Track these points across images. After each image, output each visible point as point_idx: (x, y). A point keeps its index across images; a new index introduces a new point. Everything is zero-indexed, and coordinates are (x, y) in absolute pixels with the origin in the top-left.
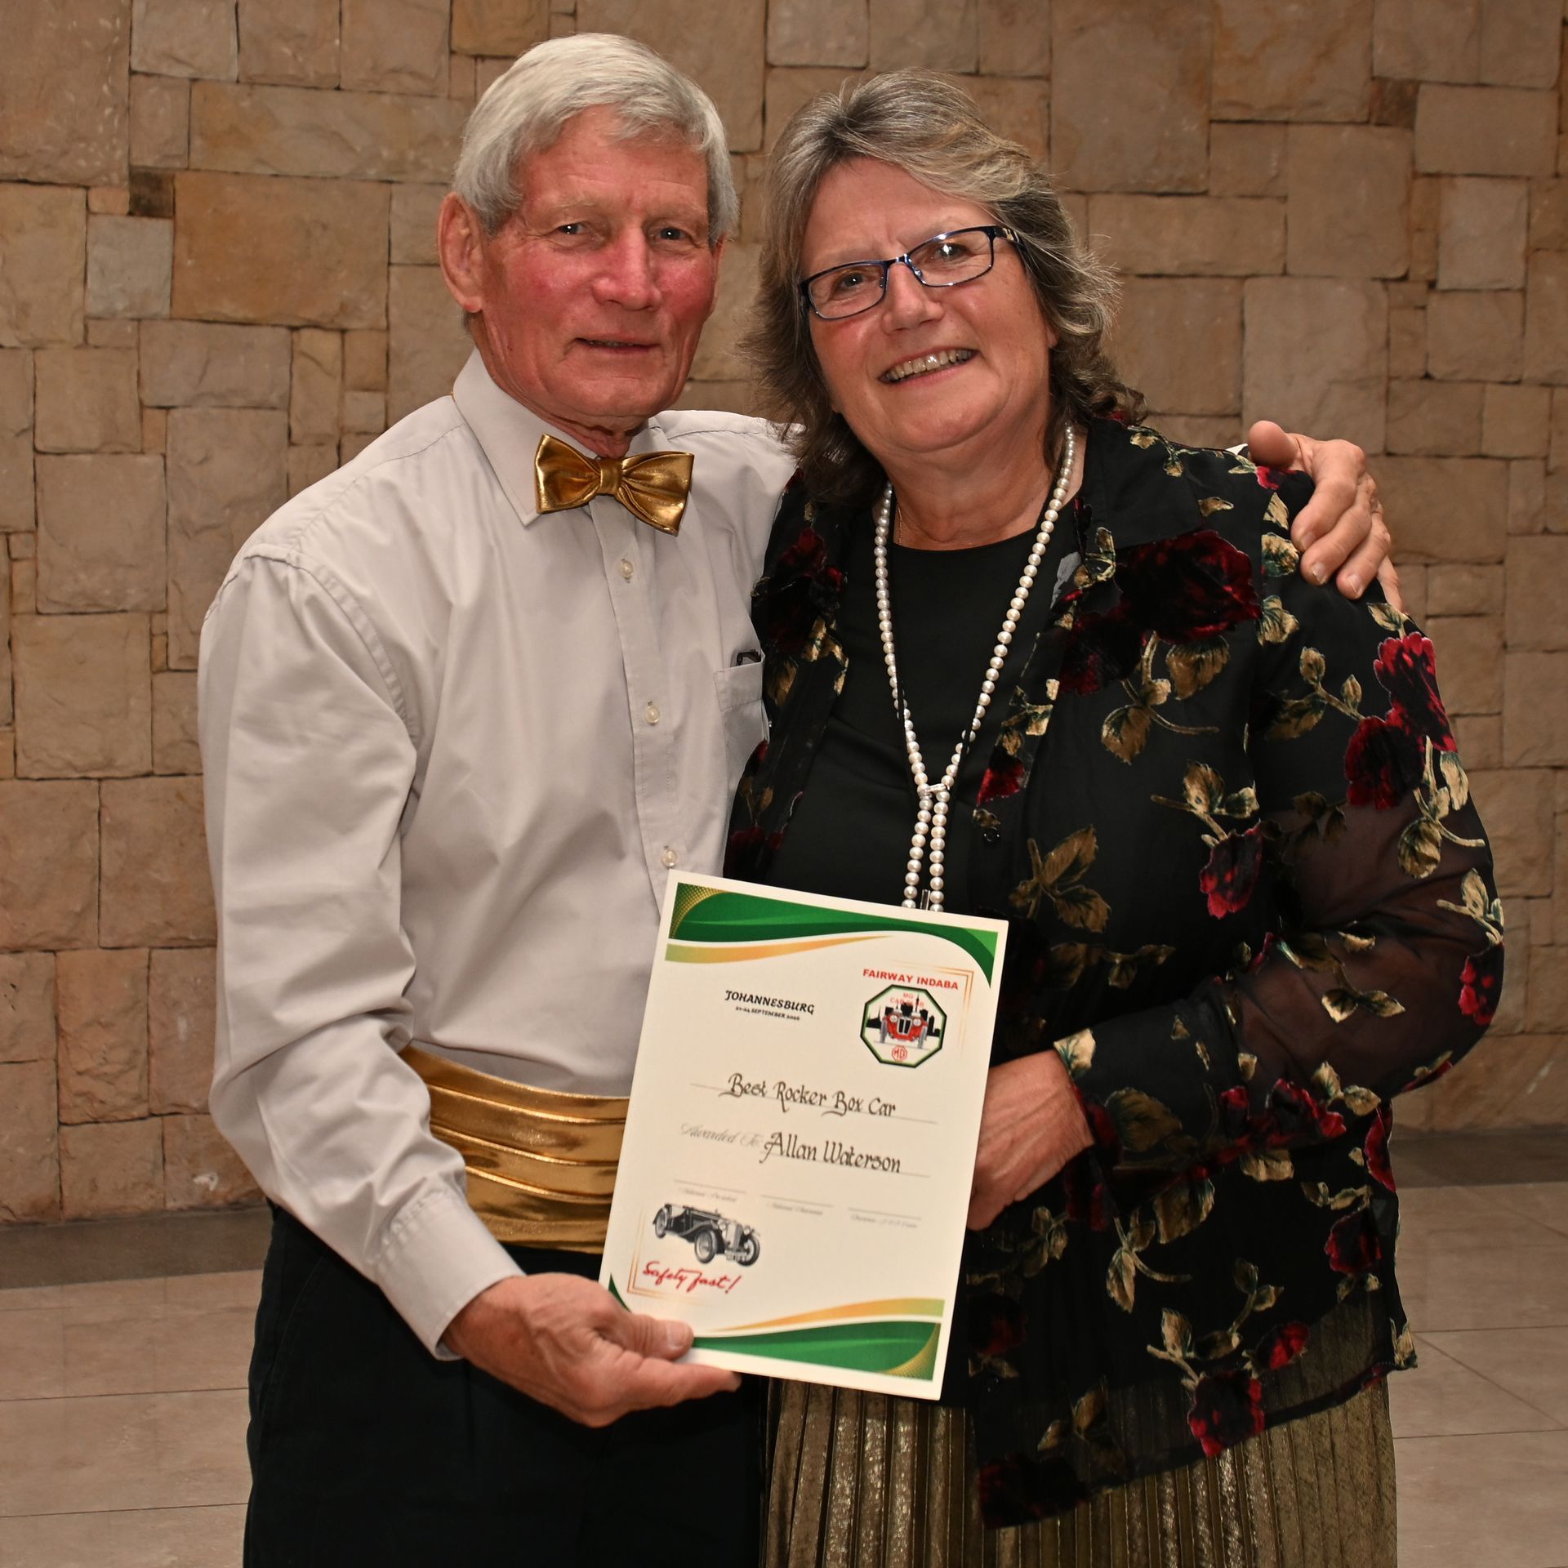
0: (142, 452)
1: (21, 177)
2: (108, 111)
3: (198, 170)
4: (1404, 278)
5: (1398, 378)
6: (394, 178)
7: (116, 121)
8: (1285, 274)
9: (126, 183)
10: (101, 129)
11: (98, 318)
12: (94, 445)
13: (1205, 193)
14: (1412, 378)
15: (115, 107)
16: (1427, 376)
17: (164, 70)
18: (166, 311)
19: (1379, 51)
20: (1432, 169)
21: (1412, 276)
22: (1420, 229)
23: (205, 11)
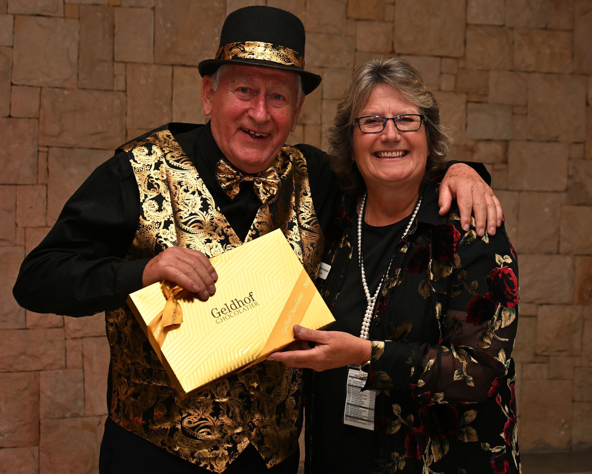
1: (183, 63)
6: (325, 65)
23: (254, 1)
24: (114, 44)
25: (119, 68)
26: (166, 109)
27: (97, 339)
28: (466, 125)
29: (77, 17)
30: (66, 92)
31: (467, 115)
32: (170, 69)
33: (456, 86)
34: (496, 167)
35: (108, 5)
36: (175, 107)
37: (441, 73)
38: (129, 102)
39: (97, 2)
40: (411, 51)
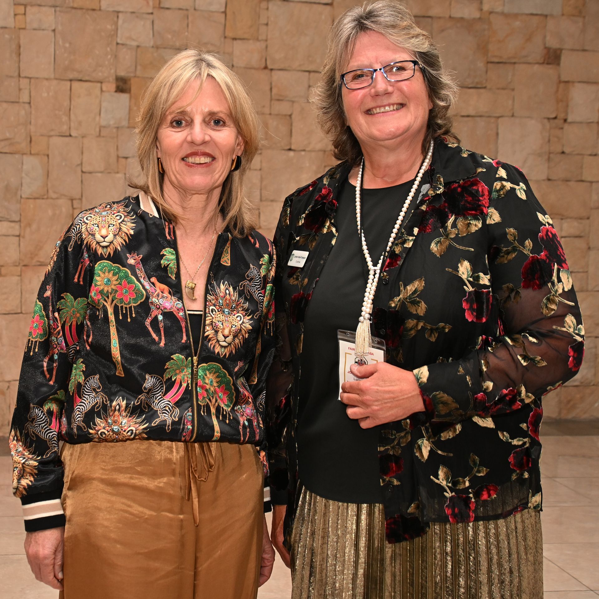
0: (118, 173)
1: (80, 78)
2: (109, 57)
3: (138, 77)
4: (555, 118)
5: (553, 153)
7: (112, 61)
8: (513, 116)
9: (114, 81)
10: (107, 63)
11: (104, 127)
12: (102, 169)
13: (485, 88)
14: (558, 153)
15: (112, 55)
16: (563, 153)
17: (128, 43)
18: (127, 125)
19: (548, 38)
20: (566, 80)
21: (558, 117)
22: (562, 101)
23: (142, 23)
24: (19, 62)
25: (24, 83)
26: (65, 119)
27: (6, 316)
32: (68, 83)
35: (15, 27)
36: (73, 117)
37: (309, 86)
38: (33, 112)
39: (4, 25)
40: (282, 66)
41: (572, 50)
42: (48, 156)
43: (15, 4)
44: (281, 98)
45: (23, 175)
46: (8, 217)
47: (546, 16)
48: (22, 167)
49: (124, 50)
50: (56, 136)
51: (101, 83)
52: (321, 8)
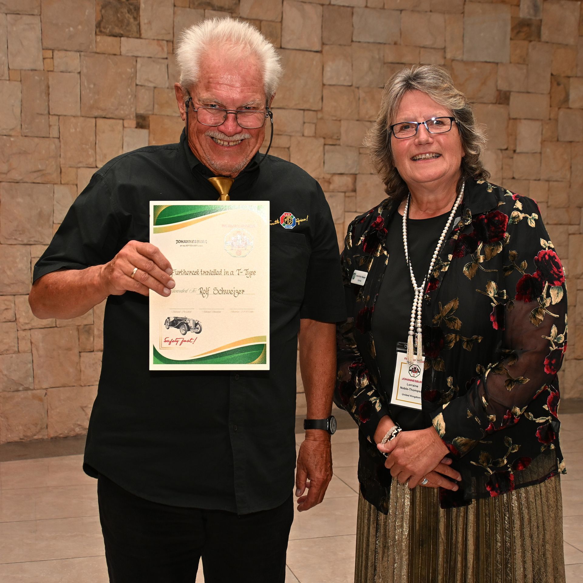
1: (103, 116)
2: (130, 97)
3: (156, 115)
4: (507, 149)
5: (505, 178)
7: (132, 100)
9: (135, 119)
10: (128, 102)
14: (509, 179)
15: (132, 95)
16: (513, 178)
17: (146, 84)
19: (499, 82)
20: (515, 117)
21: (509, 148)
22: (511, 135)
23: (158, 67)
24: (49, 101)
25: (53, 120)
26: (91, 152)
28: (324, 163)
29: (19, 80)
30: (12, 139)
31: (324, 154)
32: (94, 120)
33: (315, 133)
34: (347, 194)
35: (44, 70)
36: (98, 149)
37: (304, 123)
38: (62, 146)
39: (34, 68)
40: (281, 105)
41: (519, 92)
42: (77, 185)
43: (43, 49)
44: (280, 133)
45: (55, 203)
46: (42, 241)
47: (497, 63)
48: (53, 196)
49: (143, 90)
50: (84, 167)
51: (123, 120)
52: (312, 55)
